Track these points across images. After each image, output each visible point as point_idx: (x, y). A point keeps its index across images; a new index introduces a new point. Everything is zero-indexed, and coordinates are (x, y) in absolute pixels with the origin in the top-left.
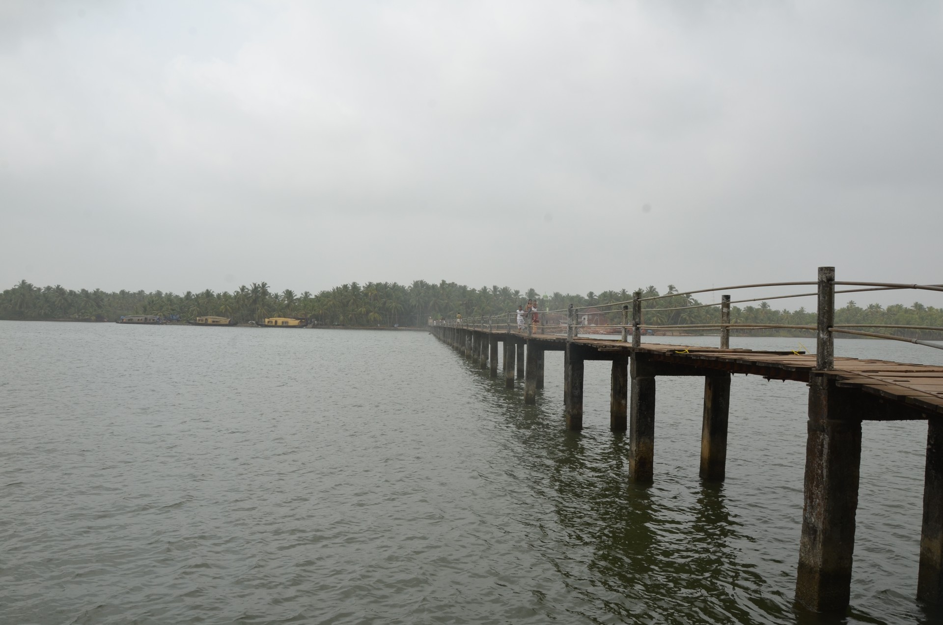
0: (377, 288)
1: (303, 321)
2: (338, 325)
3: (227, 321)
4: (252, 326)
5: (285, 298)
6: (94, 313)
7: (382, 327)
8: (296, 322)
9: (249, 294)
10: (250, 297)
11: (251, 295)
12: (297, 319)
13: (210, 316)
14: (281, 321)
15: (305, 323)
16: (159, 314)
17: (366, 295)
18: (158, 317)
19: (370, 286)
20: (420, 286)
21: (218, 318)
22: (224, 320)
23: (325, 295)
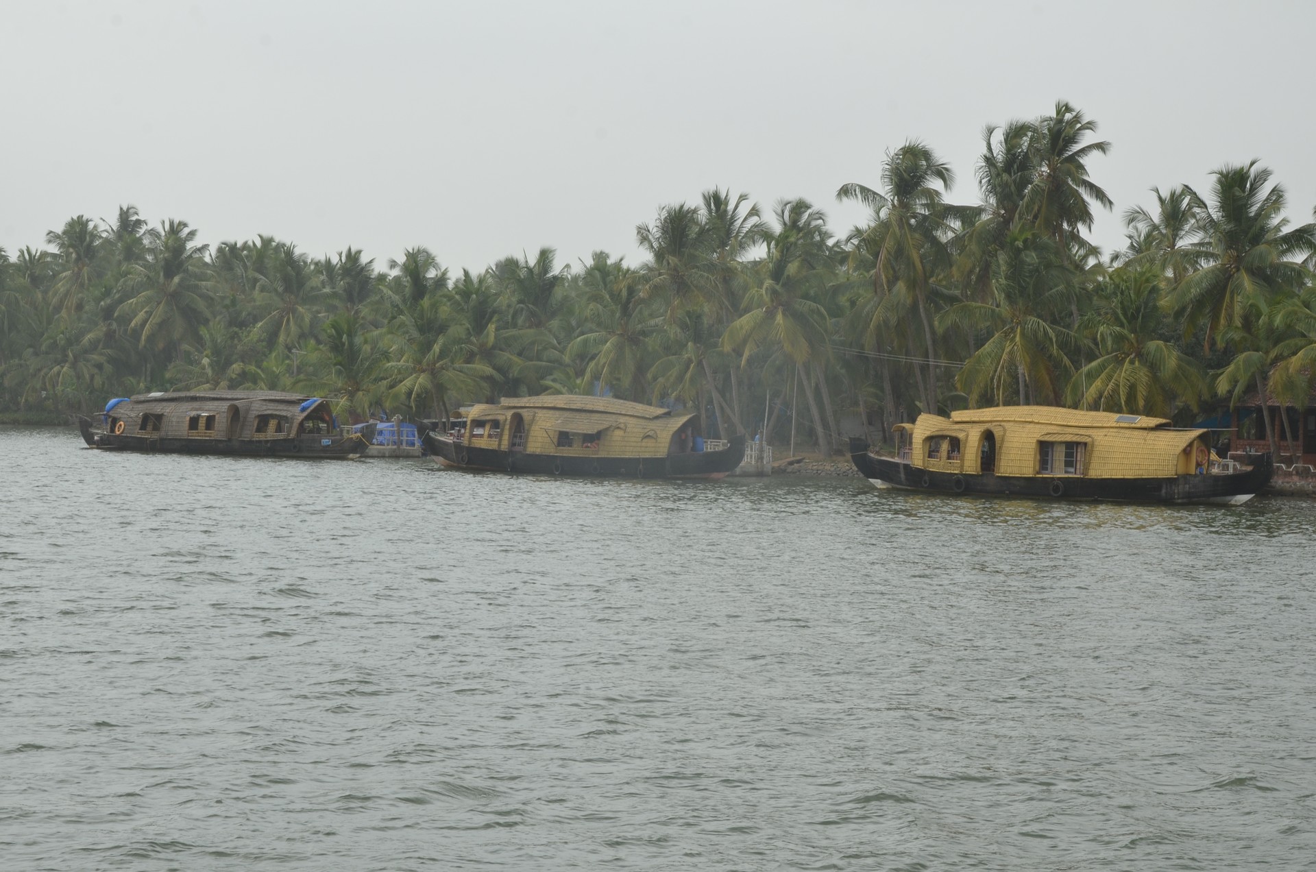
9: (968, 211)
11: (974, 221)
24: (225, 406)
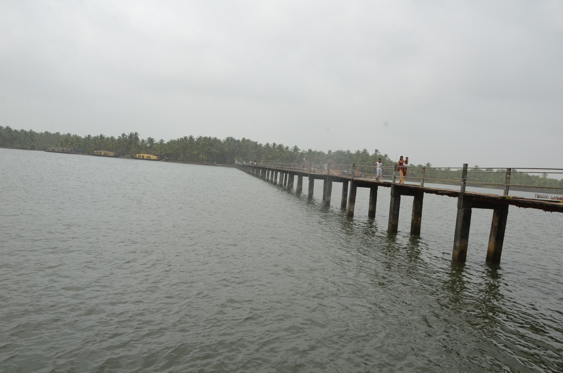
0: (204, 140)
1: (159, 157)
2: (180, 161)
3: (113, 154)
4: (128, 158)
5: (148, 142)
6: (29, 144)
7: (207, 163)
8: (155, 157)
9: (127, 138)
10: (127, 140)
11: (128, 139)
12: (156, 156)
13: (103, 150)
14: (146, 156)
15: (160, 158)
16: (71, 147)
17: (198, 143)
18: (70, 149)
19: (200, 138)
20: (230, 140)
21: (107, 152)
22: (111, 153)
23: (173, 142)
24: (62, 149)
